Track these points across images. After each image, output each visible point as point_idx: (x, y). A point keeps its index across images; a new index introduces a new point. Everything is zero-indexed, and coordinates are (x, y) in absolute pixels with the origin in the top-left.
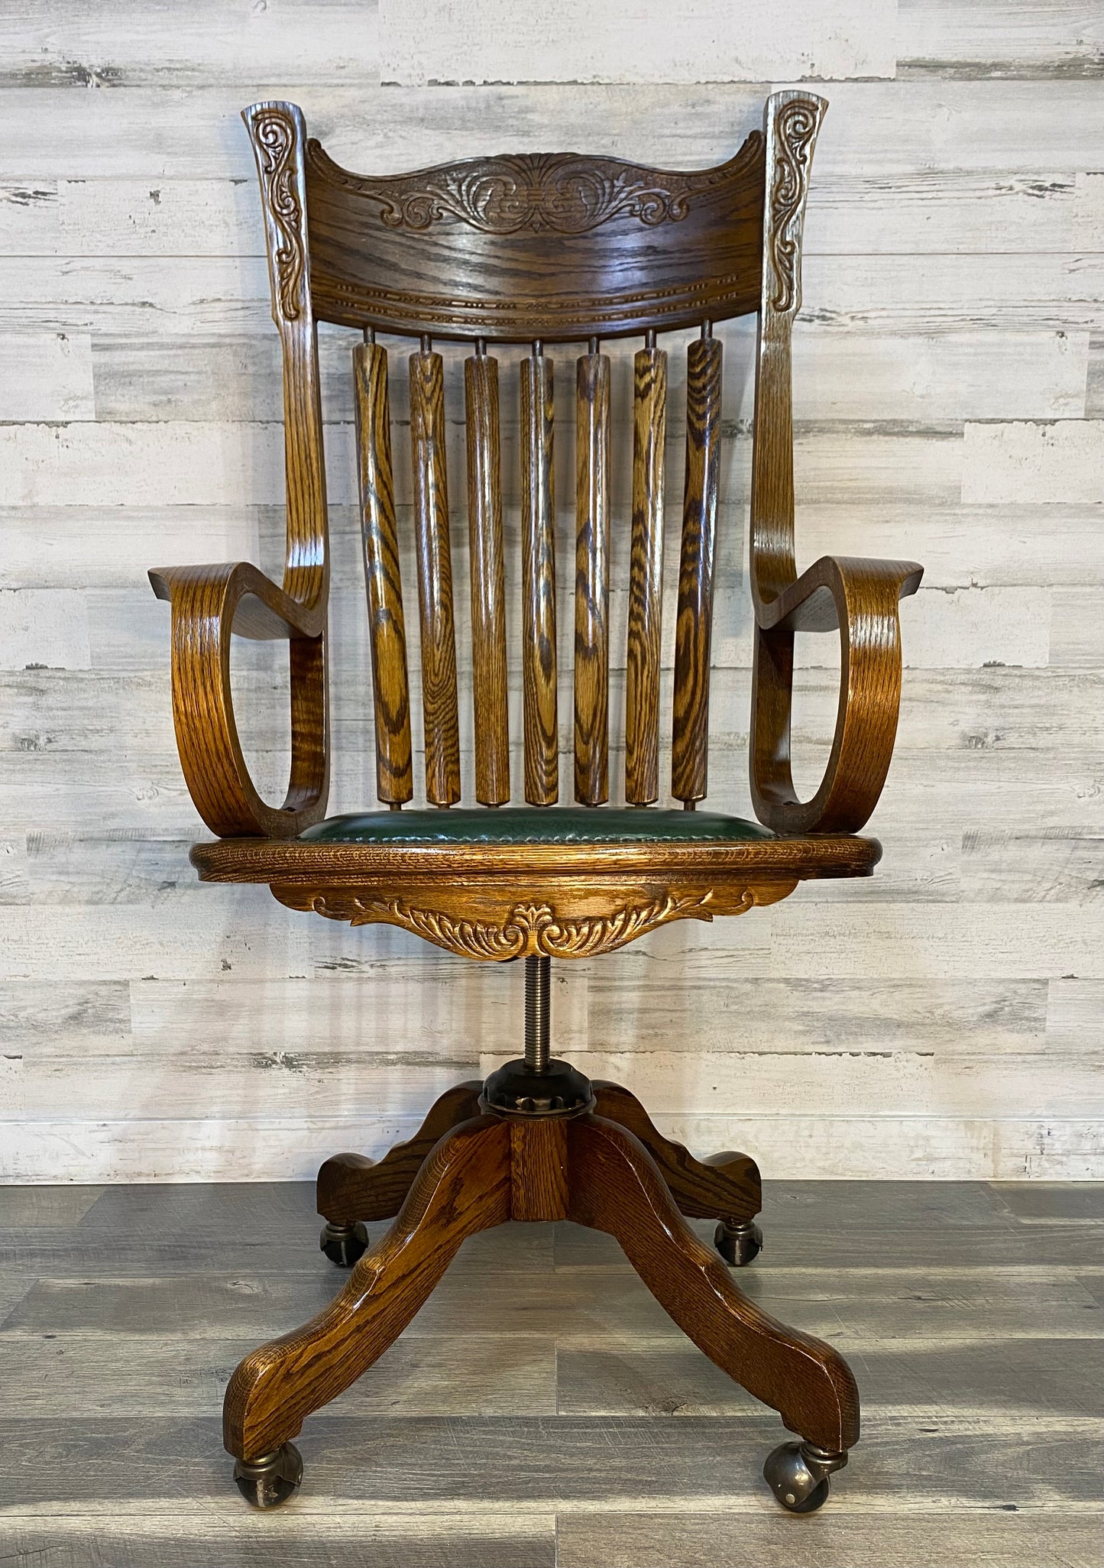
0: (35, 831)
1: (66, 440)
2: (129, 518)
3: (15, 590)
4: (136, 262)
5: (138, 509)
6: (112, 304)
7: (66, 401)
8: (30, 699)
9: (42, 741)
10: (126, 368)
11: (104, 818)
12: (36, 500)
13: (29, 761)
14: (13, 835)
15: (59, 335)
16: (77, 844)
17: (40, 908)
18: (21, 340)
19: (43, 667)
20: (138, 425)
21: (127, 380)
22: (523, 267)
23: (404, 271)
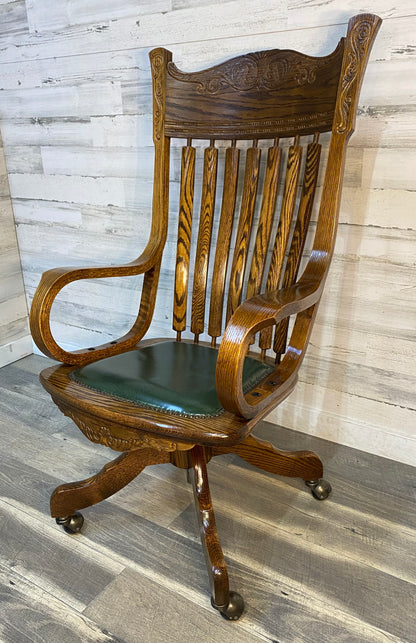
1: (115, 122)
3: (103, 177)
4: (133, 51)
5: (135, 148)
6: (126, 68)
7: (114, 107)
8: (109, 216)
9: (113, 231)
10: (131, 94)
12: (107, 145)
13: (110, 238)
15: (111, 82)
18: (101, 85)
19: (112, 205)
20: (135, 116)
21: (131, 98)
22: (252, 106)
23: (204, 113)
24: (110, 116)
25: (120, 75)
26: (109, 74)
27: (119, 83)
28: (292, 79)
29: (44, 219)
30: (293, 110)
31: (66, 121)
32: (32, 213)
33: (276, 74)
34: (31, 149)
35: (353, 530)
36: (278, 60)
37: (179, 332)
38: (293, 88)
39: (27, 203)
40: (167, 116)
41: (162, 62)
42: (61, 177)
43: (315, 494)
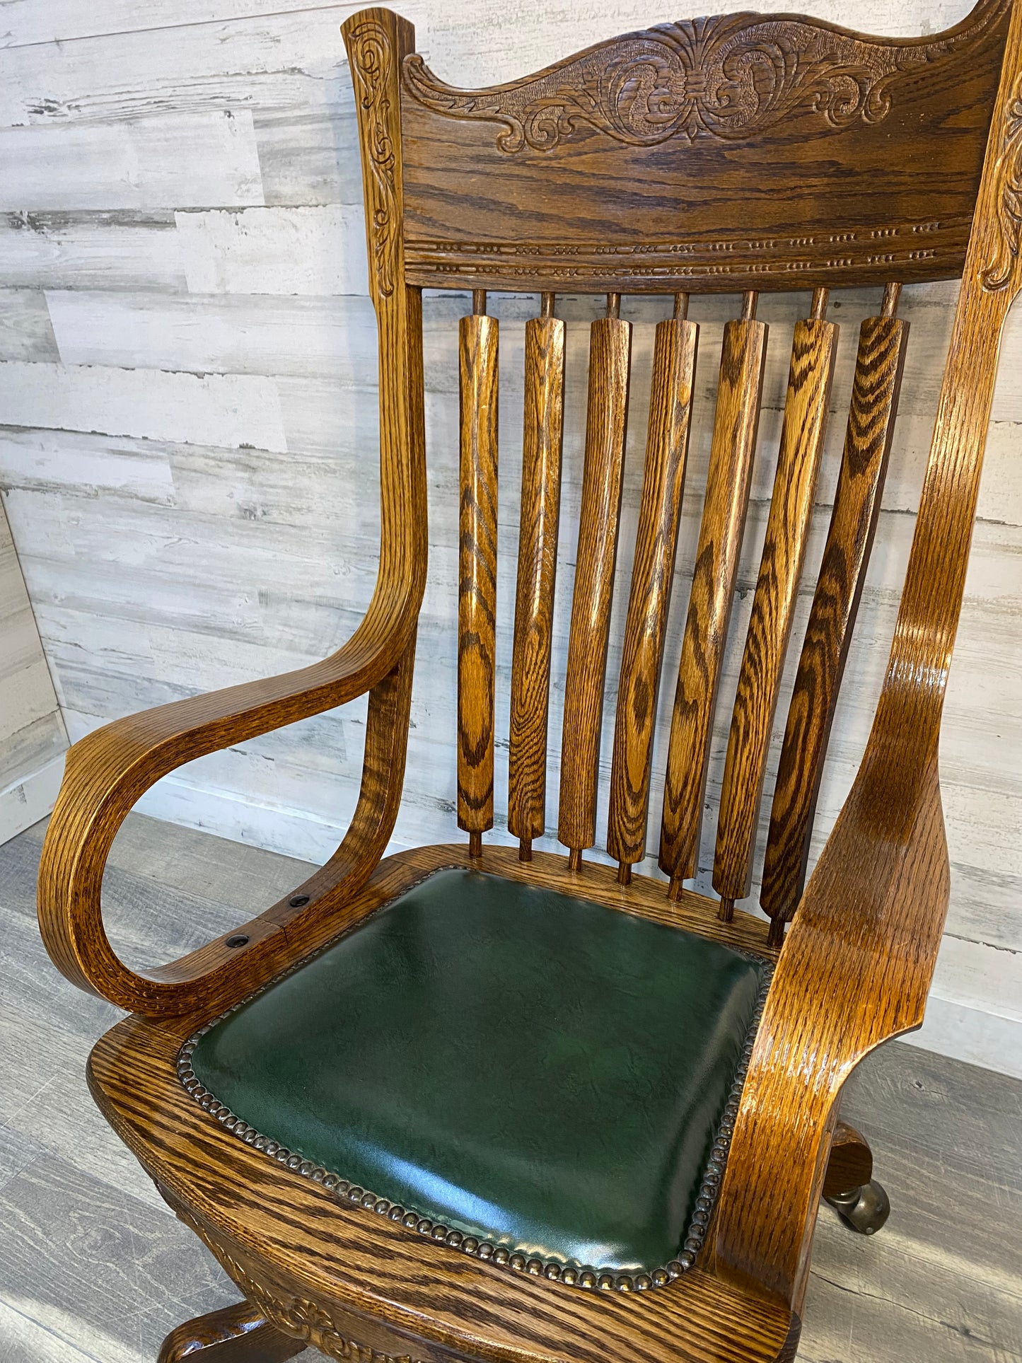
0: (264, 588)
1: (244, 227)
2: (302, 308)
3: (223, 375)
4: (282, 21)
5: (308, 298)
6: (266, 72)
7: (240, 184)
8: (246, 475)
9: (259, 513)
10: (284, 146)
11: (312, 586)
12: (228, 288)
13: (252, 529)
14: (248, 588)
15: (226, 112)
16: (294, 603)
17: (274, 650)
18: (196, 119)
19: (252, 448)
20: (301, 210)
21: (287, 160)
22: (668, 192)
23: (520, 215)
24: (230, 210)
25: (248, 90)
26: (217, 90)
27: (248, 116)
28: (801, 110)
29: (75, 480)
30: (808, 209)
31: (107, 223)
32: (40, 463)
33: (747, 92)
34: (20, 298)
35: (966, 1332)
36: (754, 47)
37: (476, 834)
38: (806, 138)
39: (24, 437)
40: (410, 225)
41: (385, 55)
42: (109, 371)
43: (847, 1218)
